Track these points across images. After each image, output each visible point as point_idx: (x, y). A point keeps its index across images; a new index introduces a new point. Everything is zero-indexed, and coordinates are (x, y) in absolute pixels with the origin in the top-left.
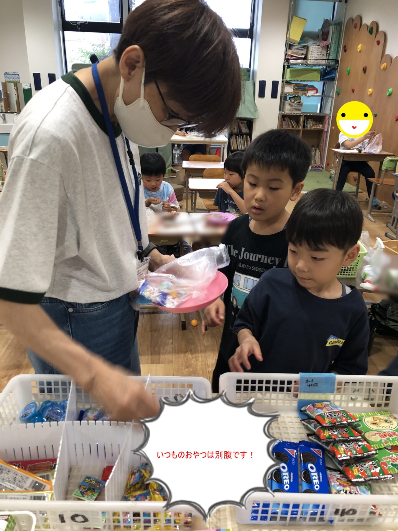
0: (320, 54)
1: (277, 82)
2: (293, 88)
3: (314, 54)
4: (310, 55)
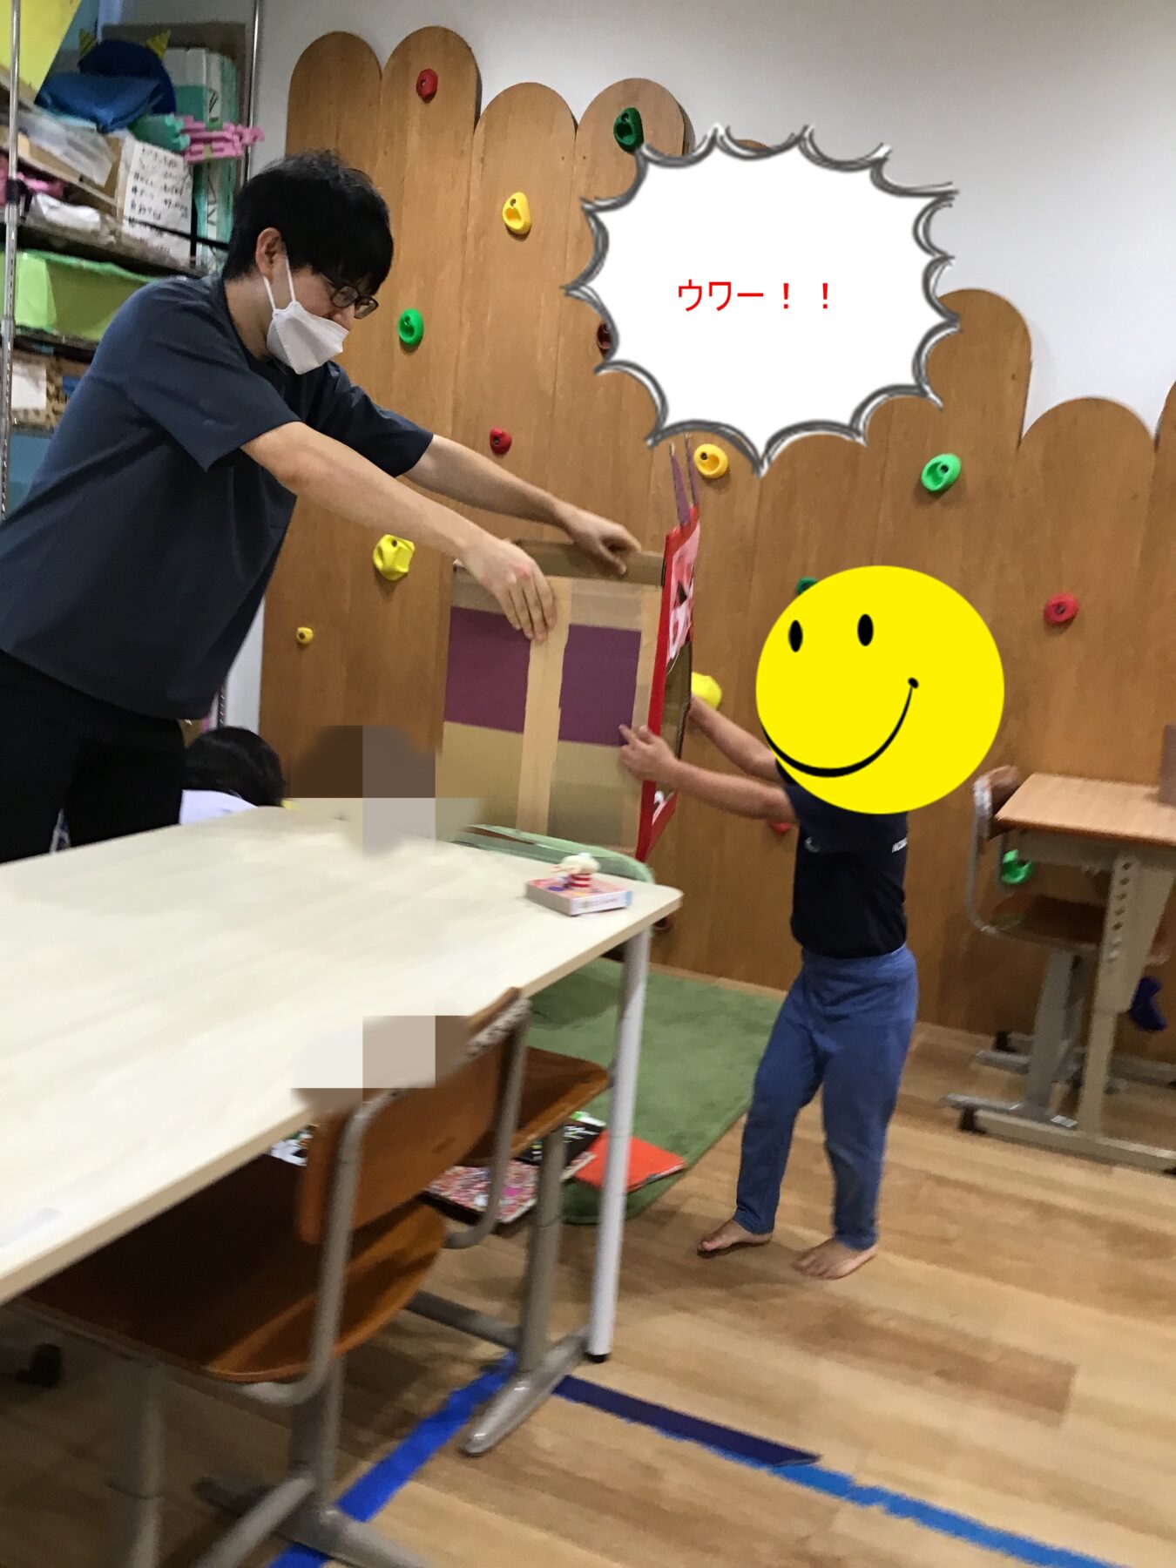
0: (174, 198)
2: (44, 384)
4: (129, 196)
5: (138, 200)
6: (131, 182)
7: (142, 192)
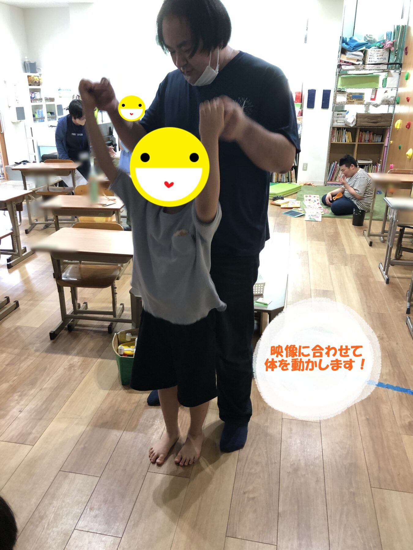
0: (380, 57)
1: (329, 91)
2: (346, 97)
3: (373, 57)
4: (368, 60)
5: (370, 60)
6: (369, 57)
7: (371, 58)
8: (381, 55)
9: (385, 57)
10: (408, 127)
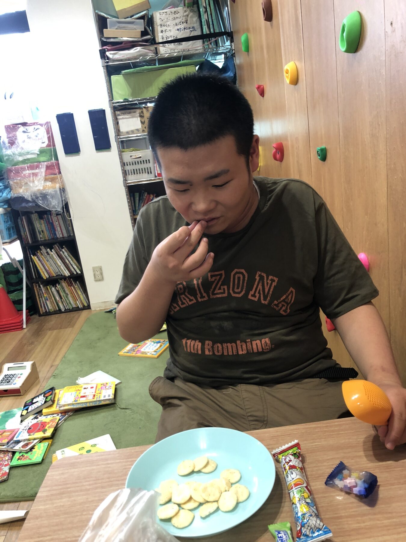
0: (182, 26)
1: (102, 112)
2: (139, 118)
3: (168, 29)
4: (160, 35)
5: (164, 35)
6: (159, 29)
8: (183, 21)
9: (192, 25)
10: (278, 156)
